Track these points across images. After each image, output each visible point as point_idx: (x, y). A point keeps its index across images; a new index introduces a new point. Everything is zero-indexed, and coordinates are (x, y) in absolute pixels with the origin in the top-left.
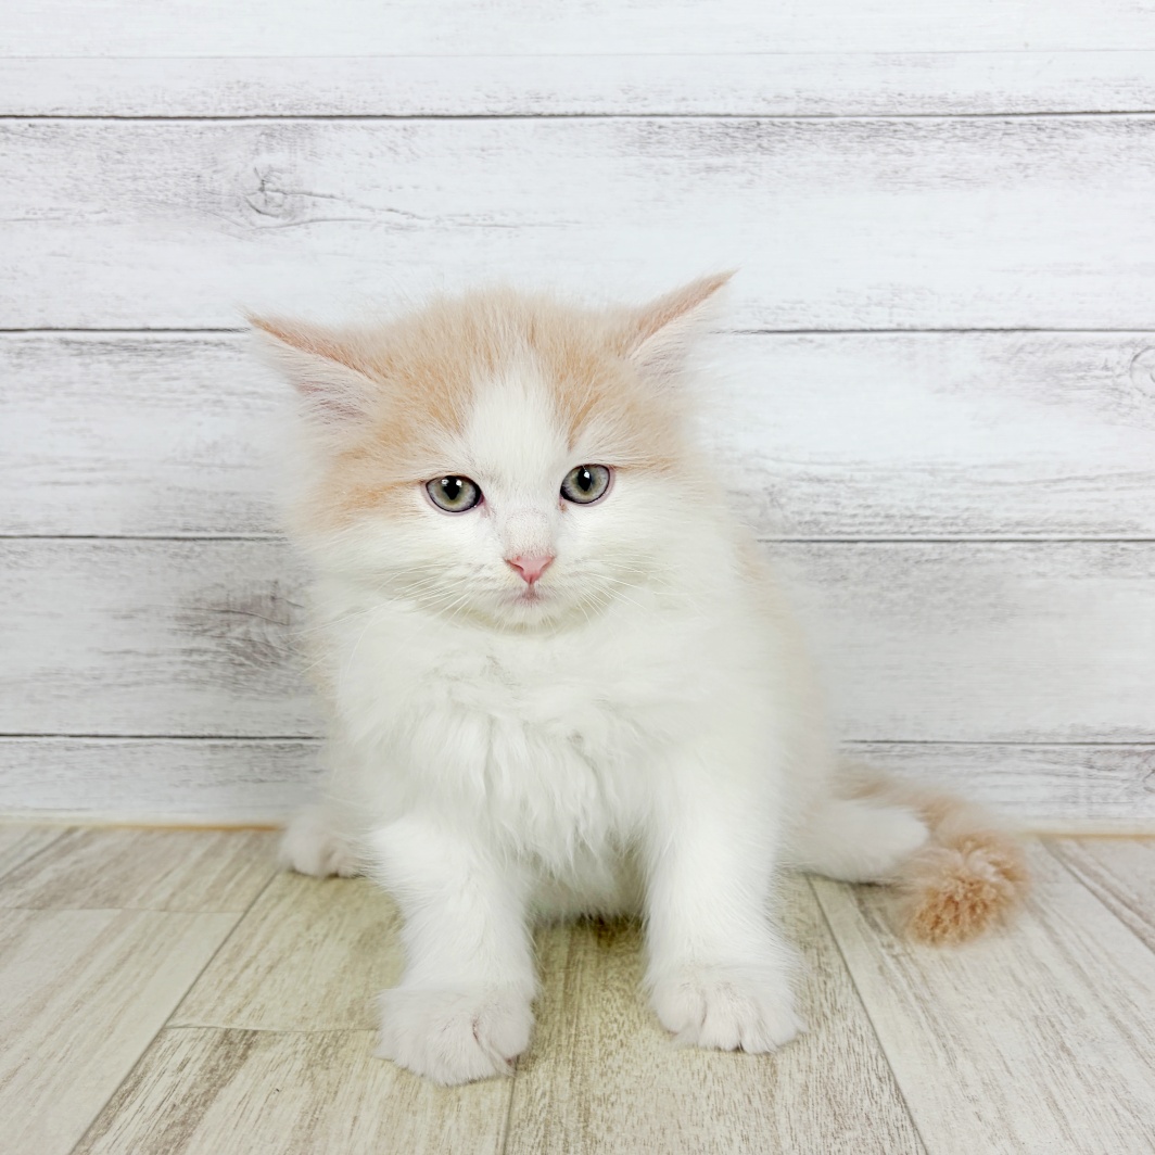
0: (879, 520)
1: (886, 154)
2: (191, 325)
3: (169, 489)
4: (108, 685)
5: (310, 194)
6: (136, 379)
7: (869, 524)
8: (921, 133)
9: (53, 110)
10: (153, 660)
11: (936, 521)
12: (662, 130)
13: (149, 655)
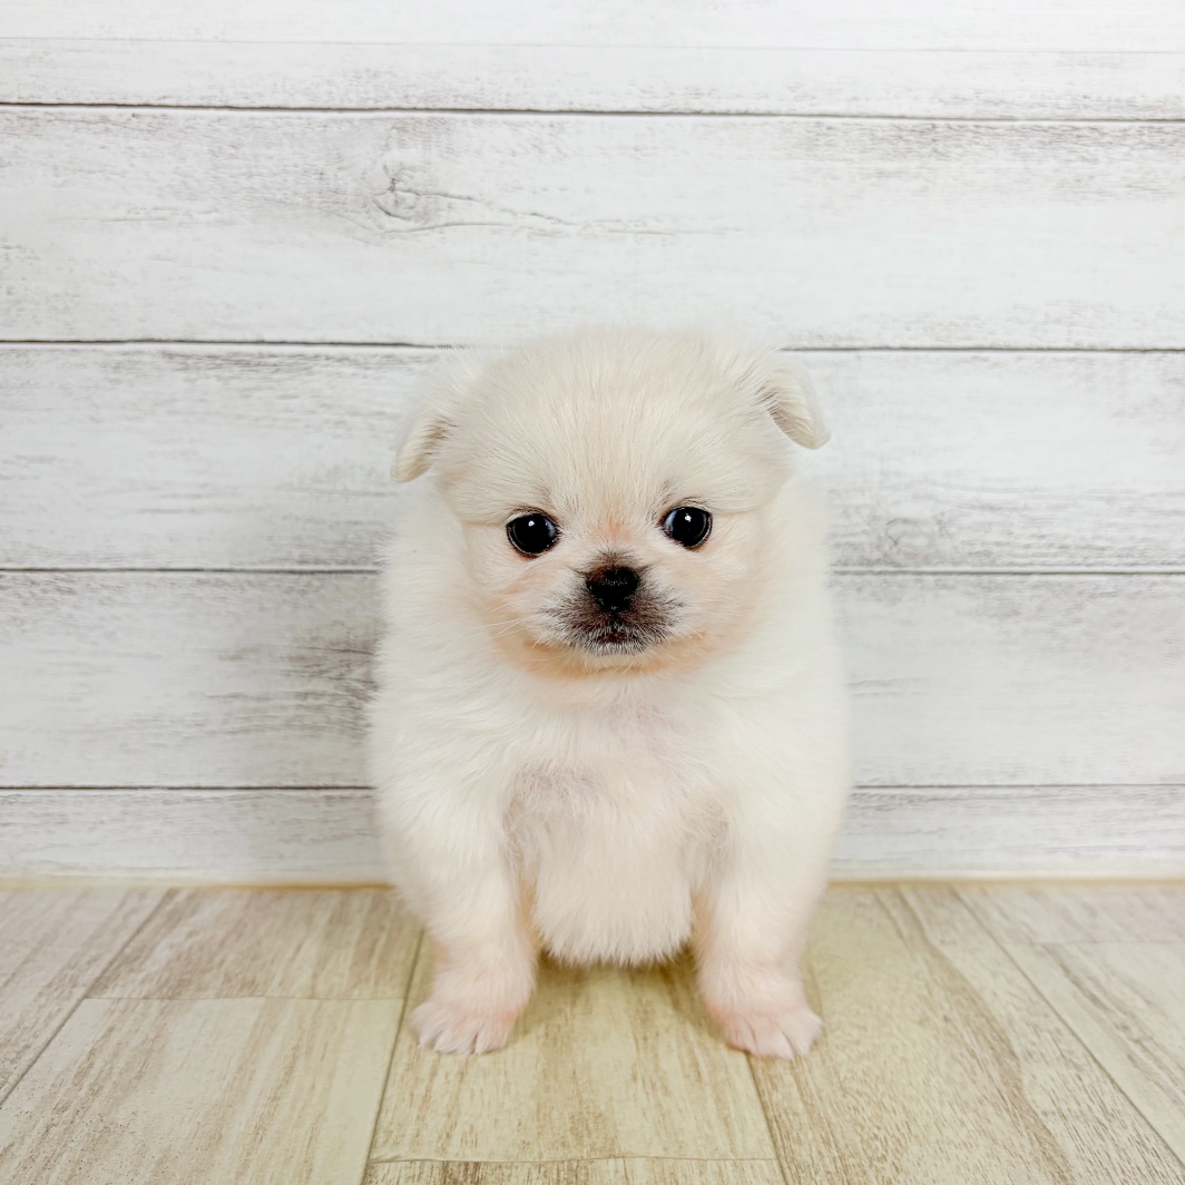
0: (1053, 550)
1: (1068, 161)
2: (311, 338)
3: (285, 518)
4: (212, 733)
5: (446, 195)
6: (248, 396)
7: (1043, 555)
8: (1107, 139)
9: (160, 99)
10: (263, 704)
11: (1112, 552)
12: (831, 132)
13: (258, 699)
